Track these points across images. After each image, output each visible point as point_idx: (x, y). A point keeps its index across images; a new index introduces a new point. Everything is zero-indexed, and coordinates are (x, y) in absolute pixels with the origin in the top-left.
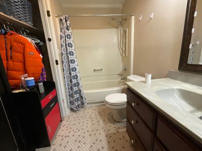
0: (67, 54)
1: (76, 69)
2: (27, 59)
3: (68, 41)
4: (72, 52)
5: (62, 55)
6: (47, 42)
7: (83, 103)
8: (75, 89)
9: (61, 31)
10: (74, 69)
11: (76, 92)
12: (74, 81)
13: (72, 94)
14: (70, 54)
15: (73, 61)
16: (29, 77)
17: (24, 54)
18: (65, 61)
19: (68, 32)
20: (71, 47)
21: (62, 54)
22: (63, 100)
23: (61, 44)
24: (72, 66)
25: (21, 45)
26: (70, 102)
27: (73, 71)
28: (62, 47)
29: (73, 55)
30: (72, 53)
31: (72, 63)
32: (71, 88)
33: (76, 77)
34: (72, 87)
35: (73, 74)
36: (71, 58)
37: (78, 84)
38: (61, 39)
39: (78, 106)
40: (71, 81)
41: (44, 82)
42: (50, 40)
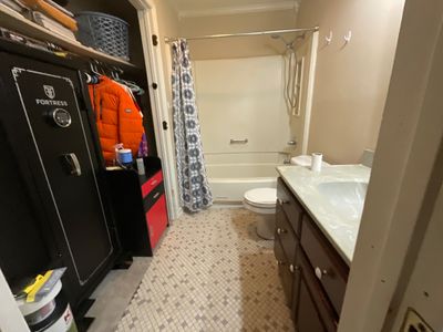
0: (182, 110)
1: (196, 139)
2: (122, 119)
3: (186, 86)
4: (191, 107)
5: (173, 113)
6: (151, 89)
7: (205, 201)
8: (194, 174)
9: (174, 68)
10: (193, 139)
11: (195, 180)
12: (192, 160)
13: (188, 183)
14: (188, 112)
15: (191, 124)
16: (125, 148)
17: (118, 111)
18: (179, 122)
19: (185, 71)
20: (190, 98)
21: (174, 110)
22: (173, 191)
23: (173, 93)
24: (190, 132)
25: (114, 97)
26: (184, 197)
27: (191, 141)
28: (173, 98)
29: (192, 113)
30: (190, 110)
31: (190, 127)
32: (187, 173)
33: (196, 153)
34: (187, 170)
35: (191, 146)
36: (189, 117)
37: (198, 166)
38: (173, 83)
39: (197, 204)
40: (187, 160)
41: (145, 159)
42: (155, 86)
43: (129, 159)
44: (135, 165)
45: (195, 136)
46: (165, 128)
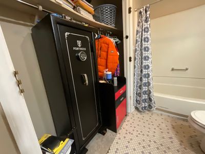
0: (141, 50)
1: (149, 67)
2: (109, 57)
3: (145, 35)
4: (147, 47)
5: (136, 52)
6: (124, 39)
7: (150, 107)
8: (145, 89)
9: (138, 25)
10: (147, 67)
11: (145, 93)
12: (145, 80)
13: (140, 93)
14: (145, 50)
15: (147, 58)
16: (109, 71)
17: (107, 52)
18: (138, 57)
19: (146, 25)
20: (147, 42)
21: (136, 50)
22: (130, 97)
24: (145, 63)
25: (106, 45)
26: (137, 101)
27: (145, 68)
28: (136, 43)
29: (148, 51)
30: (147, 49)
31: (145, 59)
33: (148, 76)
34: (141, 86)
35: (145, 72)
36: (145, 54)
37: (148, 84)
38: (137, 34)
39: (145, 107)
40: (141, 79)
41: (118, 77)
42: (127, 37)
43: (110, 77)
44: (113, 81)
45: (148, 65)
46: (130, 60)
